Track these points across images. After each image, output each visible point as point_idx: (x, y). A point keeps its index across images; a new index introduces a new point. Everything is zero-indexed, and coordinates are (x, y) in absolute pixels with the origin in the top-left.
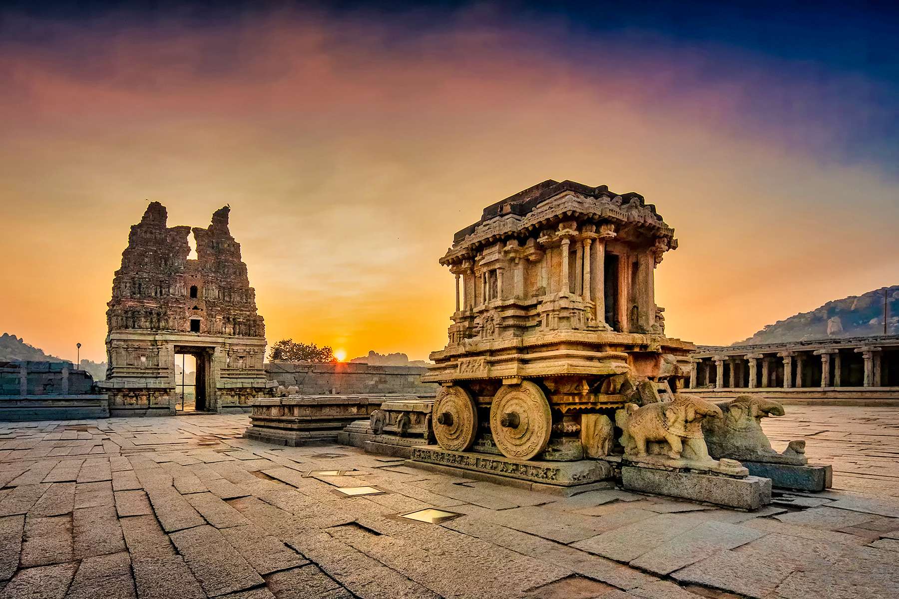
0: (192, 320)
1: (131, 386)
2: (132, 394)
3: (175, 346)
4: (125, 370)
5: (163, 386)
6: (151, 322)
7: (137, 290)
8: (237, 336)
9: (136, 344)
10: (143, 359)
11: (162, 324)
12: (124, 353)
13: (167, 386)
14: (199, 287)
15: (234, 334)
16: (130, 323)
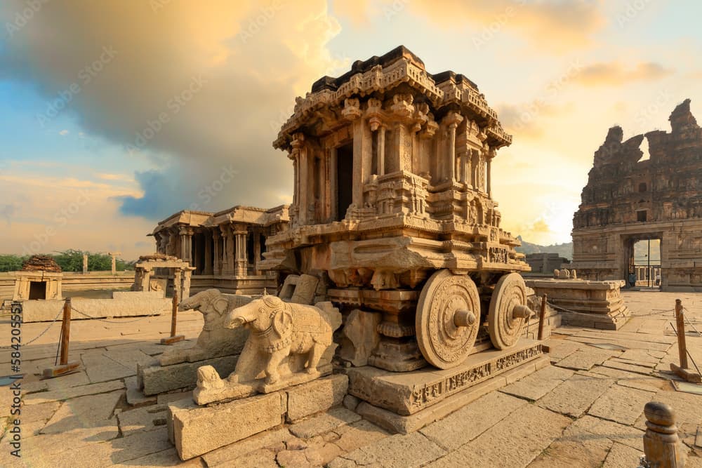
0: (638, 212)
1: (583, 267)
2: (583, 273)
3: (621, 235)
4: (581, 256)
5: (607, 267)
6: (601, 219)
7: (592, 198)
8: (691, 219)
9: (588, 237)
10: (595, 247)
11: (610, 219)
12: (580, 244)
13: (610, 267)
14: (647, 183)
15: (688, 217)
16: (585, 224)
